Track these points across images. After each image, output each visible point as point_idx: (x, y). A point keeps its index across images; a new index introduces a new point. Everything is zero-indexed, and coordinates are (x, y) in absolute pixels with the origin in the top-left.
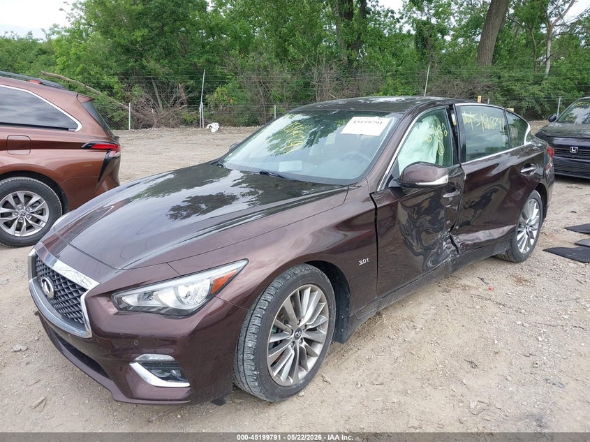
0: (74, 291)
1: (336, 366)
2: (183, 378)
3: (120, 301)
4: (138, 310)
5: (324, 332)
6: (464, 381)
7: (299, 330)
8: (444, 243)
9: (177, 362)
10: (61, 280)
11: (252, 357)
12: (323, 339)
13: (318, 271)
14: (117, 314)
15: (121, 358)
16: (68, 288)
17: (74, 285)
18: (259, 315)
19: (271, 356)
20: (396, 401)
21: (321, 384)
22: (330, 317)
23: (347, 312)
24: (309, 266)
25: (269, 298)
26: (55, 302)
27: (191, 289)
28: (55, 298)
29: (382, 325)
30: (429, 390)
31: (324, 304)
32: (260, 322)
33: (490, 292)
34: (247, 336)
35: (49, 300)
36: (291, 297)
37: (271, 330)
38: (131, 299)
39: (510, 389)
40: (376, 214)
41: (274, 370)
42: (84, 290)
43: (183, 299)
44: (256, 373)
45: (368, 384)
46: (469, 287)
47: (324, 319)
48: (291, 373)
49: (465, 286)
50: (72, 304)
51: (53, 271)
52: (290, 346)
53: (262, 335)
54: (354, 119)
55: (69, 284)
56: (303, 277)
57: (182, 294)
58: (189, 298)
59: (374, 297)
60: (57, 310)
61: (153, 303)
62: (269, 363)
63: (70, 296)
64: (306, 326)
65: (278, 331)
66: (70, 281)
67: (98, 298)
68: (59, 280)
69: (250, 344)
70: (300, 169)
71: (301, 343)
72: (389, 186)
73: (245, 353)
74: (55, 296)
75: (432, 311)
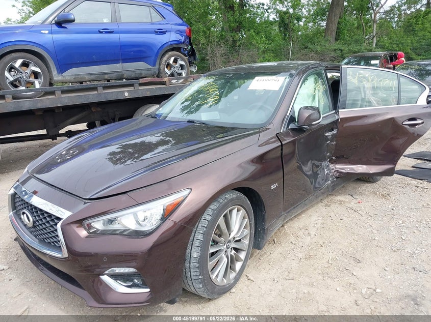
0: (51, 220)
1: (256, 268)
2: (144, 285)
3: (90, 227)
4: (104, 233)
5: (246, 242)
6: (354, 274)
7: (229, 241)
8: (326, 170)
9: (139, 273)
10: (39, 212)
11: (197, 265)
12: (246, 248)
13: (242, 195)
14: (87, 237)
15: (93, 272)
16: (45, 218)
17: (50, 215)
18: (201, 232)
19: (211, 263)
20: (306, 292)
21: (247, 282)
22: (250, 230)
23: (263, 225)
24: (235, 191)
25: (208, 218)
26: (33, 230)
27: (148, 214)
28: (34, 226)
29: (285, 234)
30: (329, 281)
31: (246, 220)
32: (202, 237)
33: (359, 205)
34: (193, 249)
35: (28, 228)
36: (224, 216)
37: (211, 243)
38: (98, 225)
39: (389, 277)
40: (282, 150)
41: (213, 274)
42: (59, 219)
43: (141, 223)
44: (200, 277)
45: (283, 280)
46: (344, 202)
47: (247, 232)
48: (225, 276)
49: (340, 201)
50: (49, 231)
51: (31, 205)
52: (223, 255)
53: (204, 247)
54: (257, 78)
55: (45, 215)
56: (232, 200)
57: (141, 218)
58: (147, 221)
59: (281, 212)
60: (35, 236)
61: (115, 226)
62: (210, 268)
63: (47, 225)
64: (234, 238)
65: (215, 243)
66: (47, 213)
67: (72, 225)
68: (37, 212)
69: (195, 255)
70: (218, 118)
71: (231, 251)
72: (289, 128)
73: (191, 262)
74: (34, 225)
75: (320, 222)
